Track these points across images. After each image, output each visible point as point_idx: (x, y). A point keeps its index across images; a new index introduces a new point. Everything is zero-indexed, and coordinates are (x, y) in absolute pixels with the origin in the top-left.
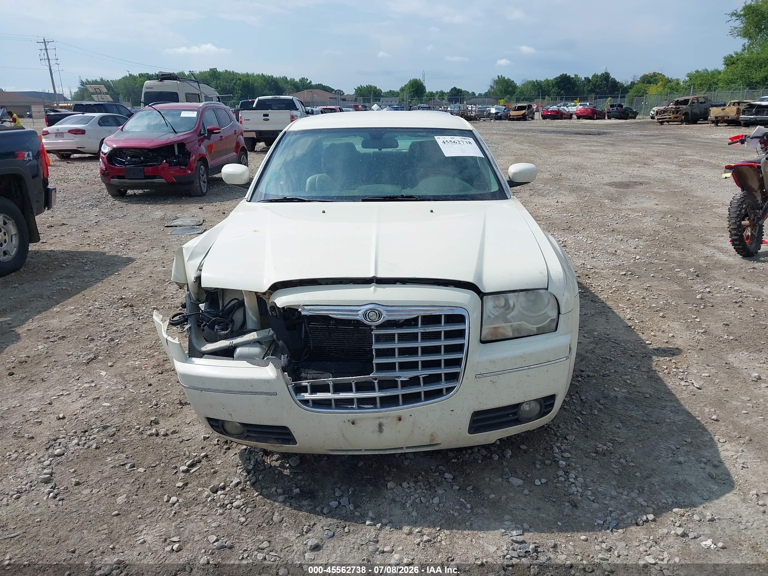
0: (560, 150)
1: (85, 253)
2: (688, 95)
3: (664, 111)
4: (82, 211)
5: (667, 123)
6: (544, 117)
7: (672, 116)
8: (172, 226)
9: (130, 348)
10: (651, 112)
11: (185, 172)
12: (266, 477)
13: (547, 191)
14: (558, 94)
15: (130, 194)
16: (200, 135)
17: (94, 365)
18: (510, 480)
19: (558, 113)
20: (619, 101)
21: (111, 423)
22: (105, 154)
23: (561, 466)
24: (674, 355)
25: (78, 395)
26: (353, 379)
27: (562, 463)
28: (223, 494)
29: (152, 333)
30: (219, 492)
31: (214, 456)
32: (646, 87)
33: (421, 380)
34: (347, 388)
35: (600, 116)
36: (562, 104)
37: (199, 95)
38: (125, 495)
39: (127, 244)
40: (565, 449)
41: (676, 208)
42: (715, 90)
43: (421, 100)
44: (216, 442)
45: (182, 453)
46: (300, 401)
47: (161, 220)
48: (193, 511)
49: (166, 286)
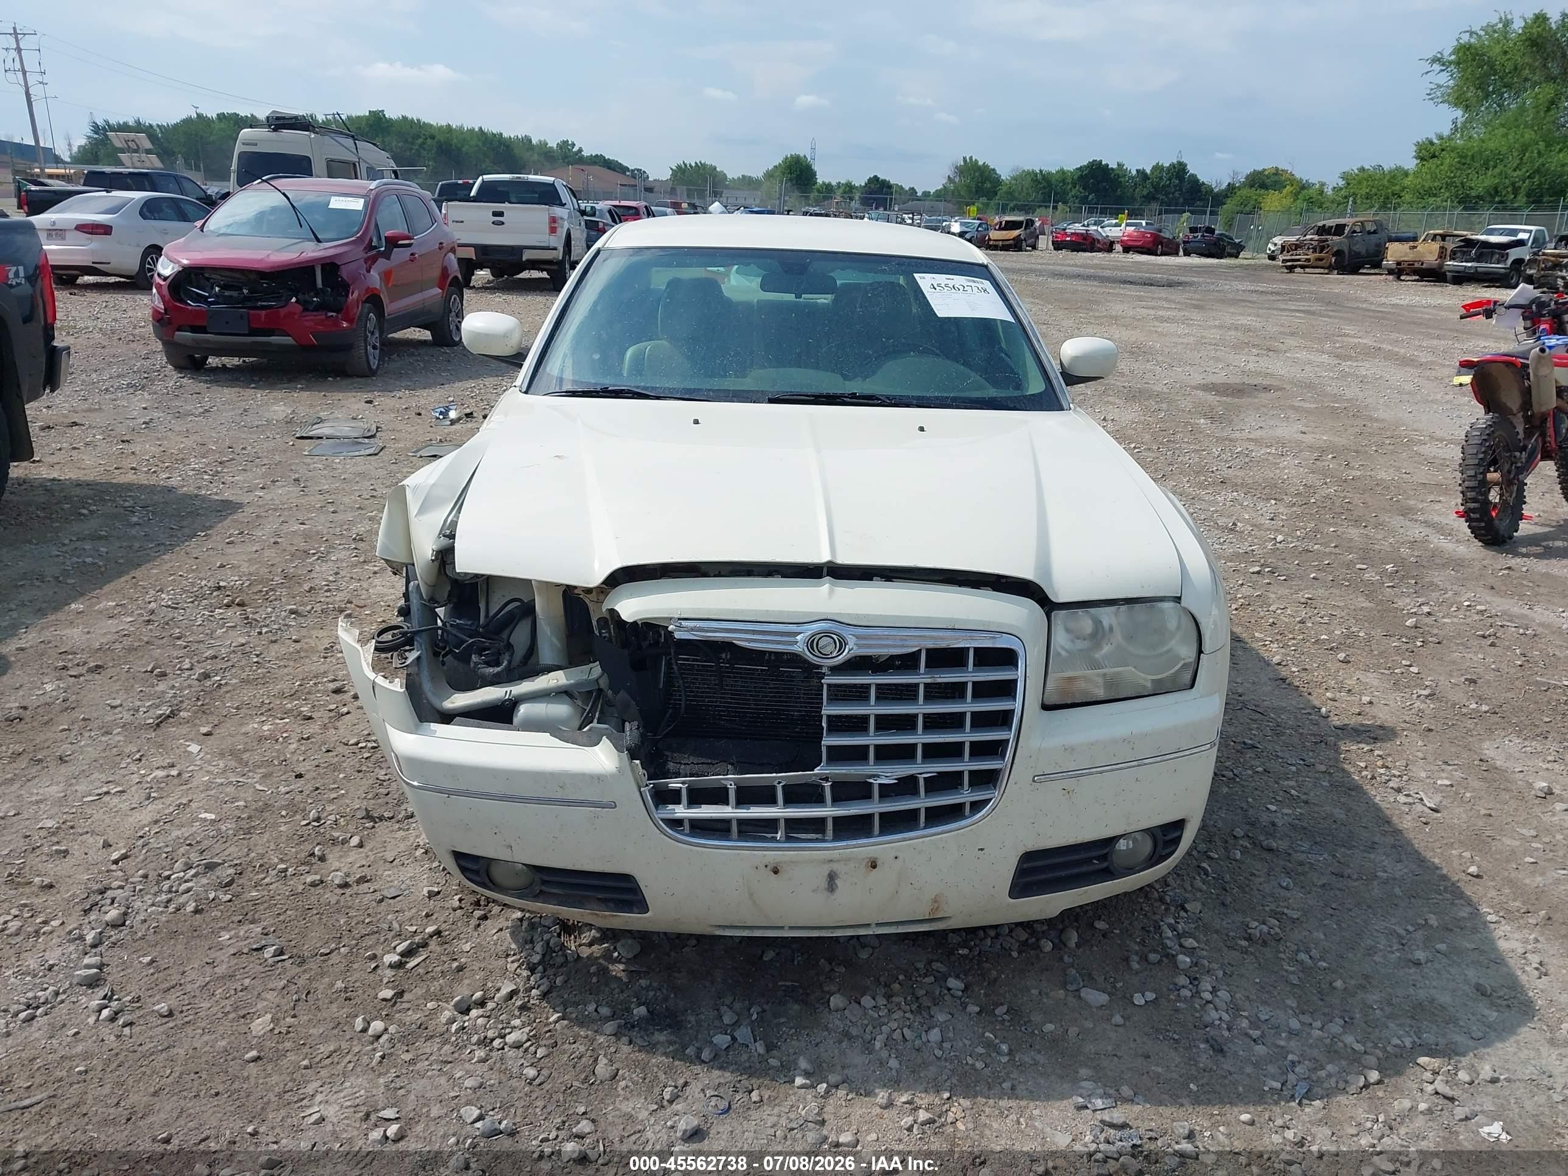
0: (1097, 314)
1: (129, 487)
2: (1342, 215)
3: (1297, 246)
4: (113, 396)
5: (1302, 270)
6: (1058, 246)
7: (1312, 256)
8: (311, 438)
9: (247, 694)
10: (1270, 245)
11: (336, 324)
12: (571, 981)
13: (1082, 397)
14: (1084, 200)
15: (214, 365)
16: (370, 247)
17: (170, 729)
18: (1084, 993)
19: (1085, 239)
20: (1205, 221)
21: (223, 857)
22: (165, 279)
23: (1181, 966)
24: (1375, 739)
25: (143, 794)
26: (779, 779)
27: (1184, 960)
28: (482, 1016)
29: (292, 663)
30: (474, 1013)
31: (454, 934)
32: (1260, 195)
33: (922, 783)
34: (766, 796)
35: (1169, 248)
36: (1092, 220)
37: (354, 165)
38: (269, 1016)
39: (217, 472)
40: (1185, 932)
41: (1341, 441)
42: (1395, 209)
43: (807, 198)
44: (457, 904)
45: (385, 926)
46: (663, 820)
47: (287, 423)
48: (420, 1052)
49: (311, 564)
